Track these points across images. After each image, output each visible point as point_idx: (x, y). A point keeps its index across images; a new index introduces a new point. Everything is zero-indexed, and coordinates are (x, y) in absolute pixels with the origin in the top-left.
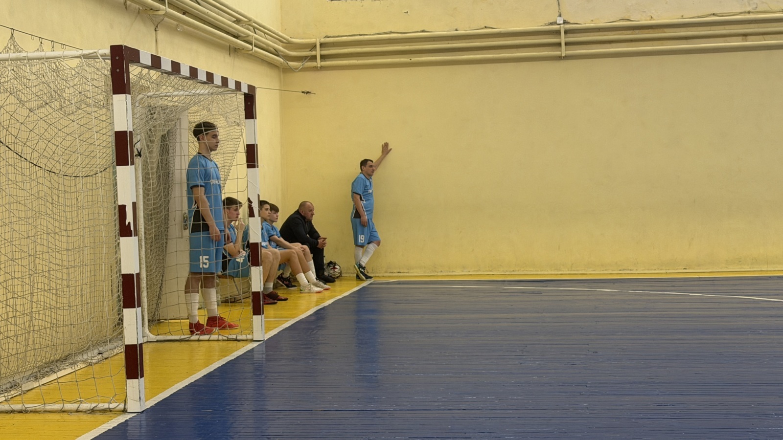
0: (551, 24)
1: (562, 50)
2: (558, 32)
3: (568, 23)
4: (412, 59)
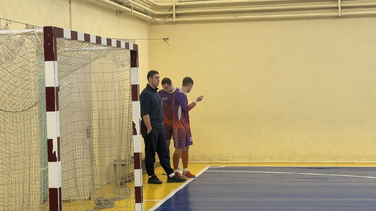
1: (339, 12)
4: (237, 17)
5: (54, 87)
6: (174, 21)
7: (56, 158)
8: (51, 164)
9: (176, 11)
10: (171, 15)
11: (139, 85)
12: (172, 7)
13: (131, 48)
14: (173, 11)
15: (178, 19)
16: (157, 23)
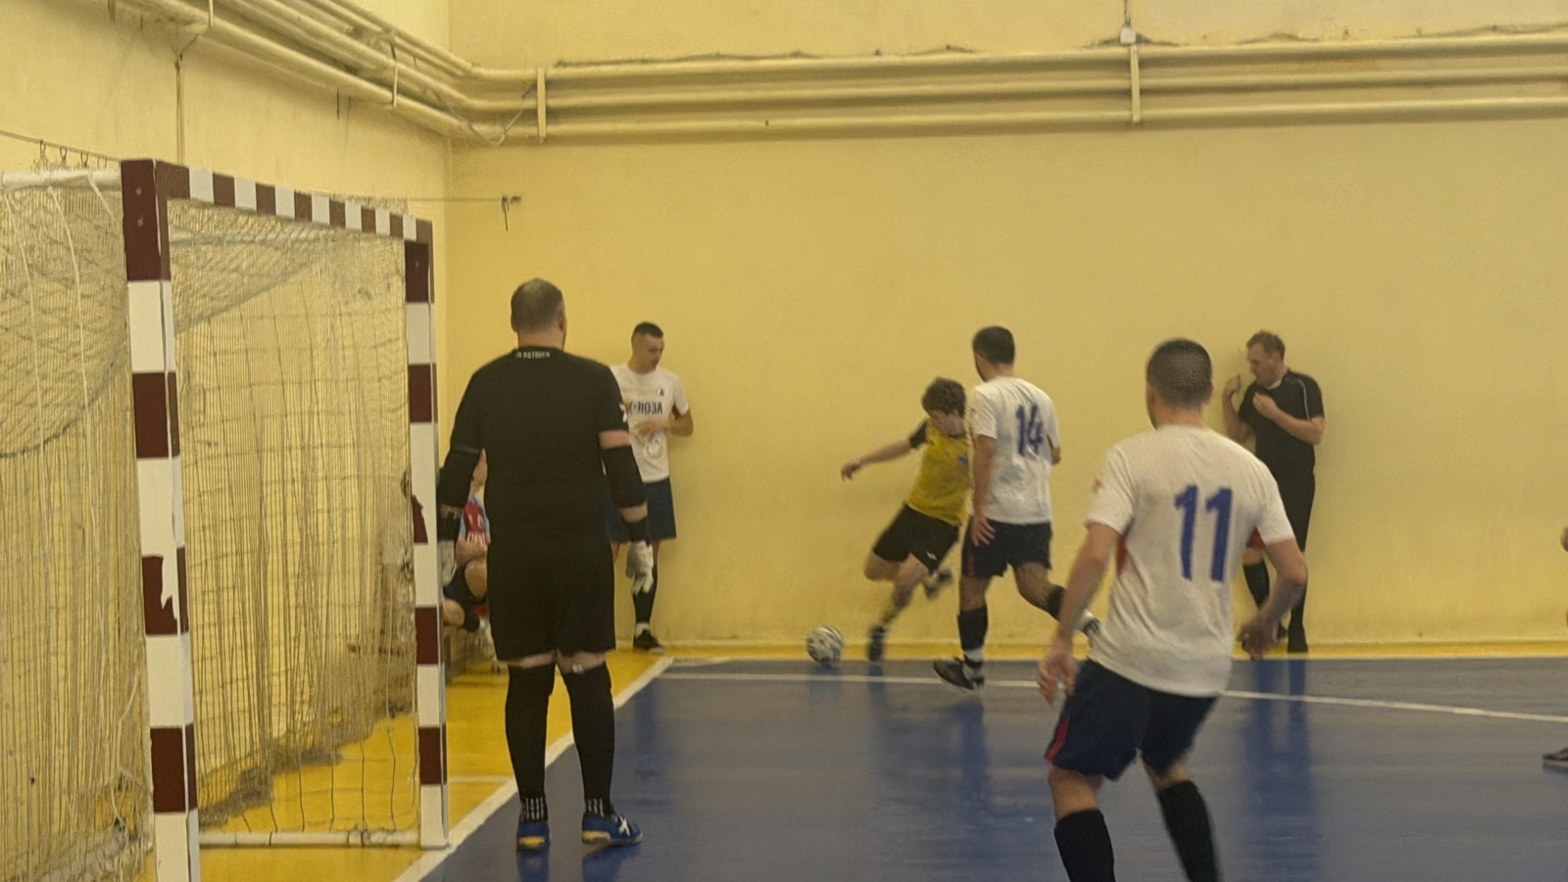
0: (1107, 43)
1: (1134, 107)
2: (1123, 64)
3: (1147, 42)
4: (771, 123)
5: (161, 375)
6: (543, 134)
7: (175, 622)
8: (156, 644)
9: (547, 97)
10: (530, 115)
11: (435, 366)
12: (534, 86)
13: (410, 233)
14: (536, 98)
15: (554, 129)
16: (478, 143)
